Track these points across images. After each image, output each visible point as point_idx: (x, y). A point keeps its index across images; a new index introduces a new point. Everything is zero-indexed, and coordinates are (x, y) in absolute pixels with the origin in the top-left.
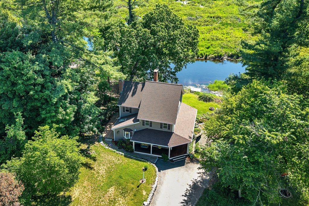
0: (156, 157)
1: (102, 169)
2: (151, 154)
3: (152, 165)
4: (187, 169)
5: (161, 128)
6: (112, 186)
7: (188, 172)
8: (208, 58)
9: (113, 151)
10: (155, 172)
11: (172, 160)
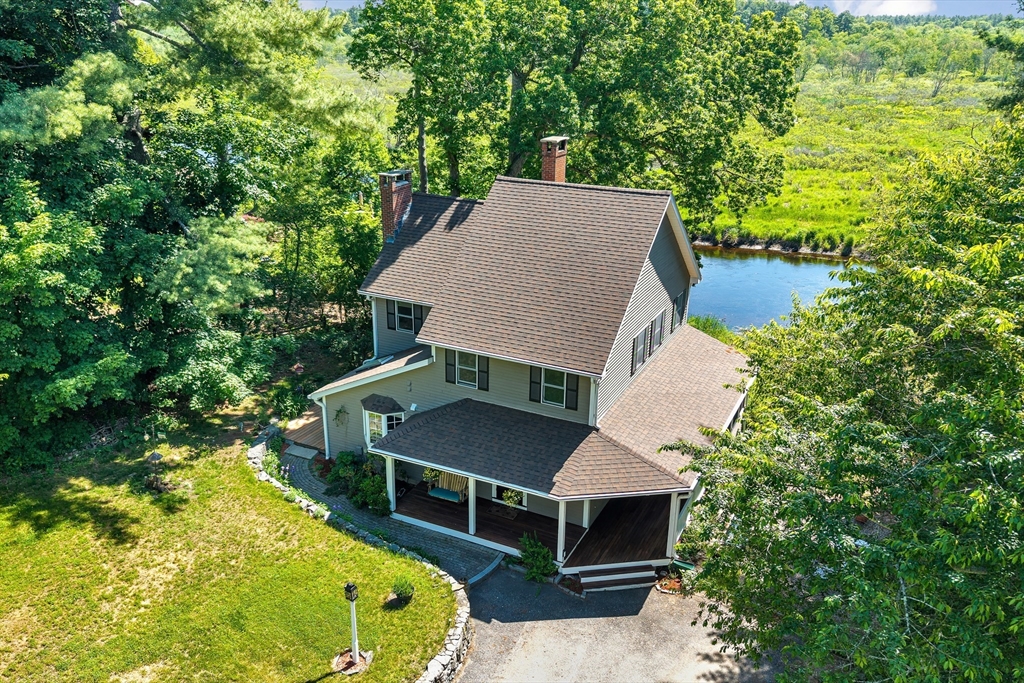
0: (489, 555)
1: (167, 565)
2: (470, 537)
3: (448, 585)
4: (647, 637)
5: (534, 398)
6: (152, 661)
7: (649, 655)
8: (855, 253)
9: (280, 497)
10: (448, 624)
11: (573, 583)
